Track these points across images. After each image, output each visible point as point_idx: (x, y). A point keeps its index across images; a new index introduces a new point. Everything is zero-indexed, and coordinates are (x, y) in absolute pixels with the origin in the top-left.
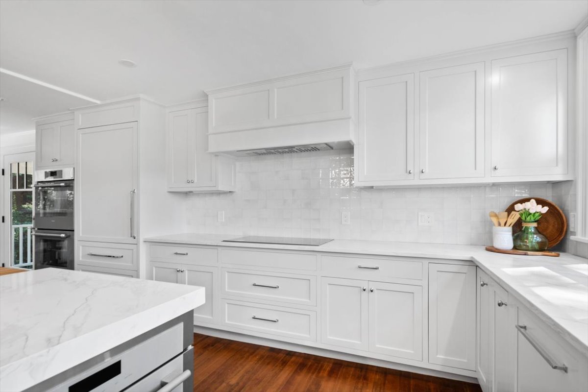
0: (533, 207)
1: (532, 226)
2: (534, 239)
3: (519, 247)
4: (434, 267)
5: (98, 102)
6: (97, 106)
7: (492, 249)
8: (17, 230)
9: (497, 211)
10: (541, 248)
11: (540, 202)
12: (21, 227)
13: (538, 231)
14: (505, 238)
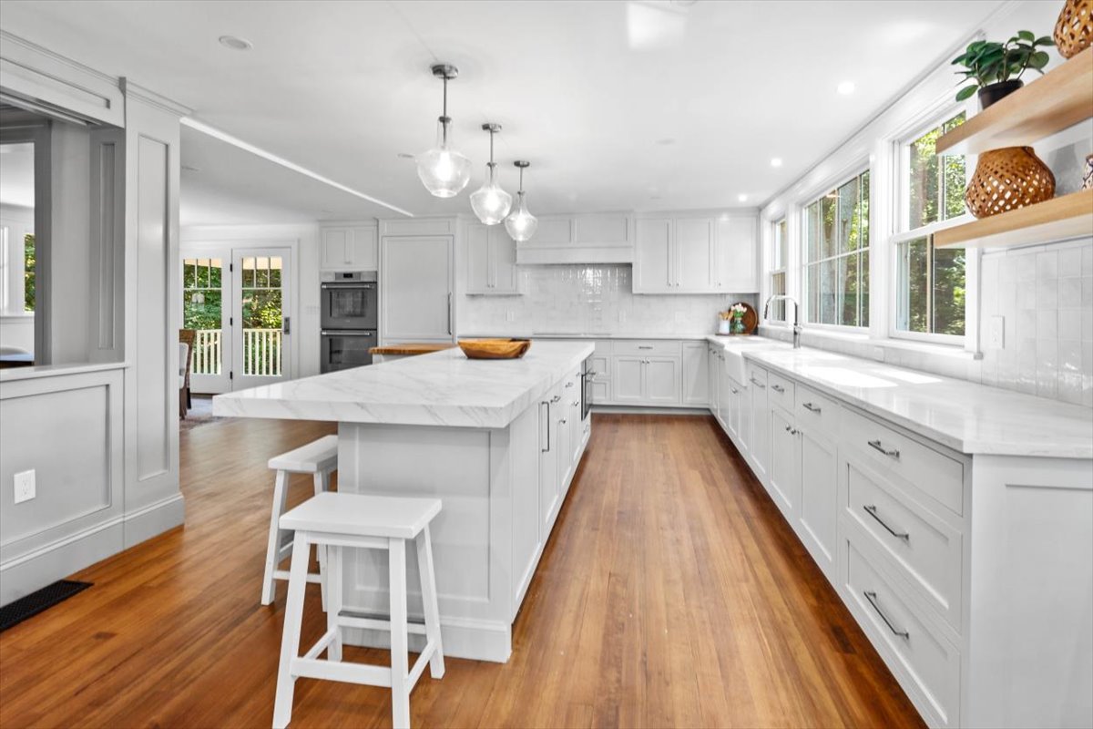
0: (740, 309)
1: (739, 319)
2: (740, 327)
3: (732, 332)
4: (686, 345)
5: (411, 215)
6: (409, 218)
7: (718, 334)
8: (246, 334)
9: (722, 311)
10: (744, 332)
11: (744, 305)
12: (250, 331)
13: (742, 322)
14: (725, 327)
